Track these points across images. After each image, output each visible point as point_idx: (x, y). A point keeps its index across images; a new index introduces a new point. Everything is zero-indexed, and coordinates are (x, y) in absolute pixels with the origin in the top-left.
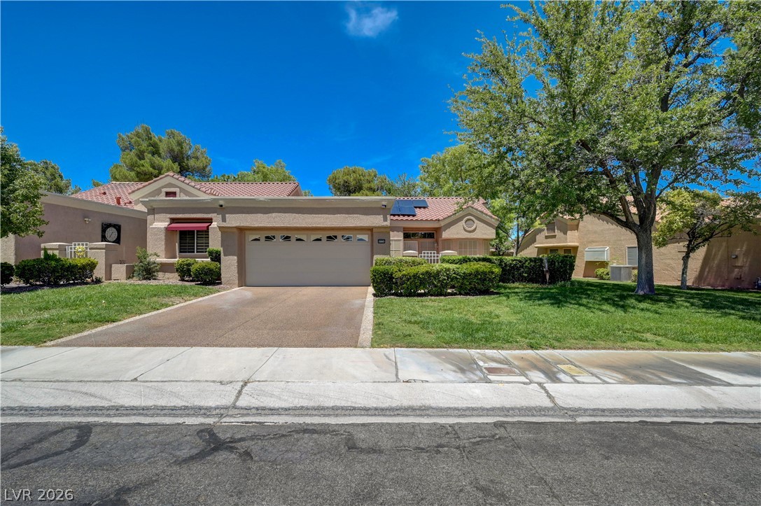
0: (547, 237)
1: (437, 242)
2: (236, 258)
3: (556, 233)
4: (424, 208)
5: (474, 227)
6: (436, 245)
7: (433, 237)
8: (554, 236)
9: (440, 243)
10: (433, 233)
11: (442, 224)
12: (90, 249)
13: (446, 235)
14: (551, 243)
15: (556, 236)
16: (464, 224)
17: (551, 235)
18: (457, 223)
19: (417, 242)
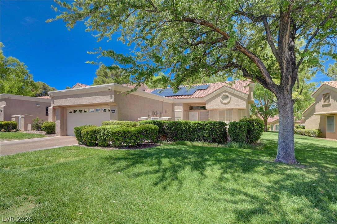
0: (323, 106)
2: (59, 121)
3: (331, 102)
4: (205, 90)
5: (228, 100)
11: (205, 99)
12: (22, 117)
13: (208, 107)
14: (326, 111)
15: (330, 104)
16: (221, 98)
17: (326, 104)
18: (216, 98)
19: (197, 112)
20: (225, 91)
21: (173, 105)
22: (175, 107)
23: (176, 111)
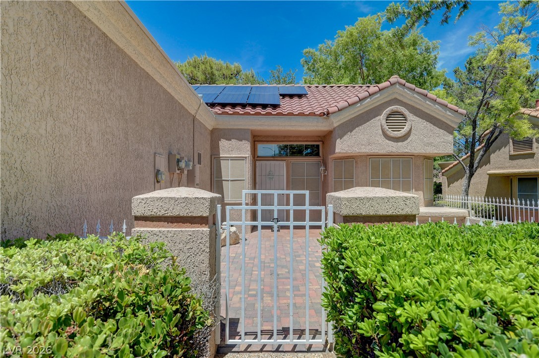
0: (512, 158)
1: (325, 164)
3: (535, 150)
4: (300, 96)
6: (322, 168)
7: (318, 155)
8: (532, 156)
9: (331, 165)
10: (318, 146)
11: (336, 122)
13: (343, 146)
14: (521, 167)
15: (534, 154)
16: (384, 122)
17: (522, 153)
18: (368, 121)
19: (285, 163)
20: (396, 99)
21: (216, 135)
22: (223, 144)
23: (227, 159)
